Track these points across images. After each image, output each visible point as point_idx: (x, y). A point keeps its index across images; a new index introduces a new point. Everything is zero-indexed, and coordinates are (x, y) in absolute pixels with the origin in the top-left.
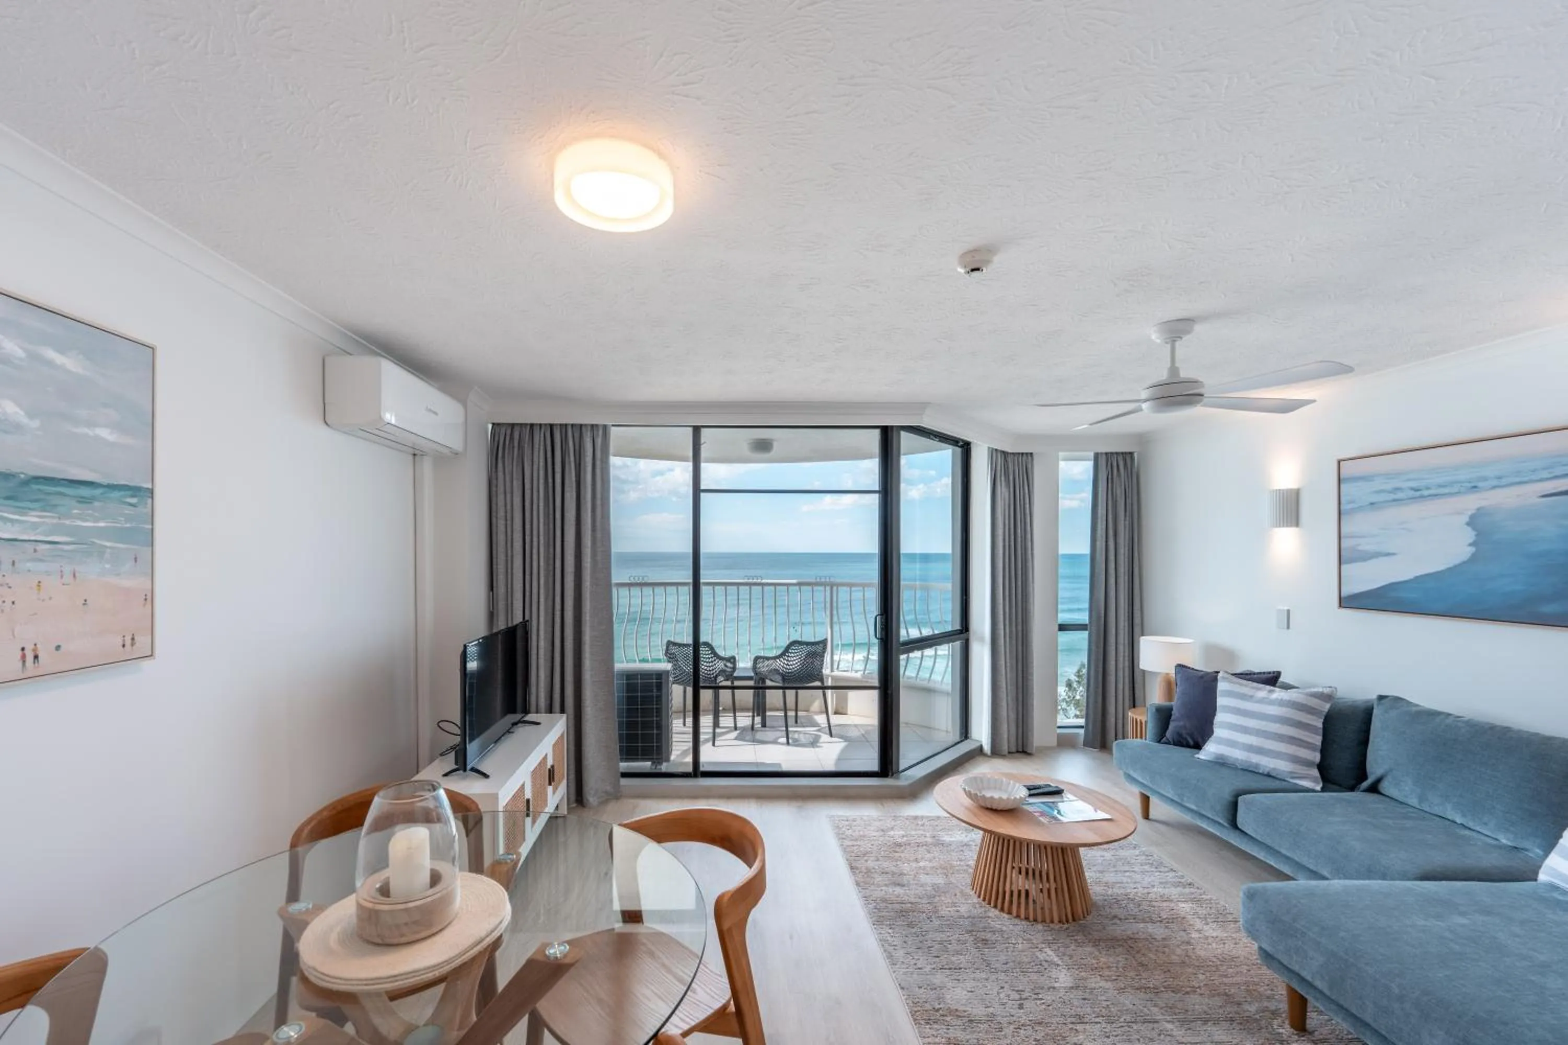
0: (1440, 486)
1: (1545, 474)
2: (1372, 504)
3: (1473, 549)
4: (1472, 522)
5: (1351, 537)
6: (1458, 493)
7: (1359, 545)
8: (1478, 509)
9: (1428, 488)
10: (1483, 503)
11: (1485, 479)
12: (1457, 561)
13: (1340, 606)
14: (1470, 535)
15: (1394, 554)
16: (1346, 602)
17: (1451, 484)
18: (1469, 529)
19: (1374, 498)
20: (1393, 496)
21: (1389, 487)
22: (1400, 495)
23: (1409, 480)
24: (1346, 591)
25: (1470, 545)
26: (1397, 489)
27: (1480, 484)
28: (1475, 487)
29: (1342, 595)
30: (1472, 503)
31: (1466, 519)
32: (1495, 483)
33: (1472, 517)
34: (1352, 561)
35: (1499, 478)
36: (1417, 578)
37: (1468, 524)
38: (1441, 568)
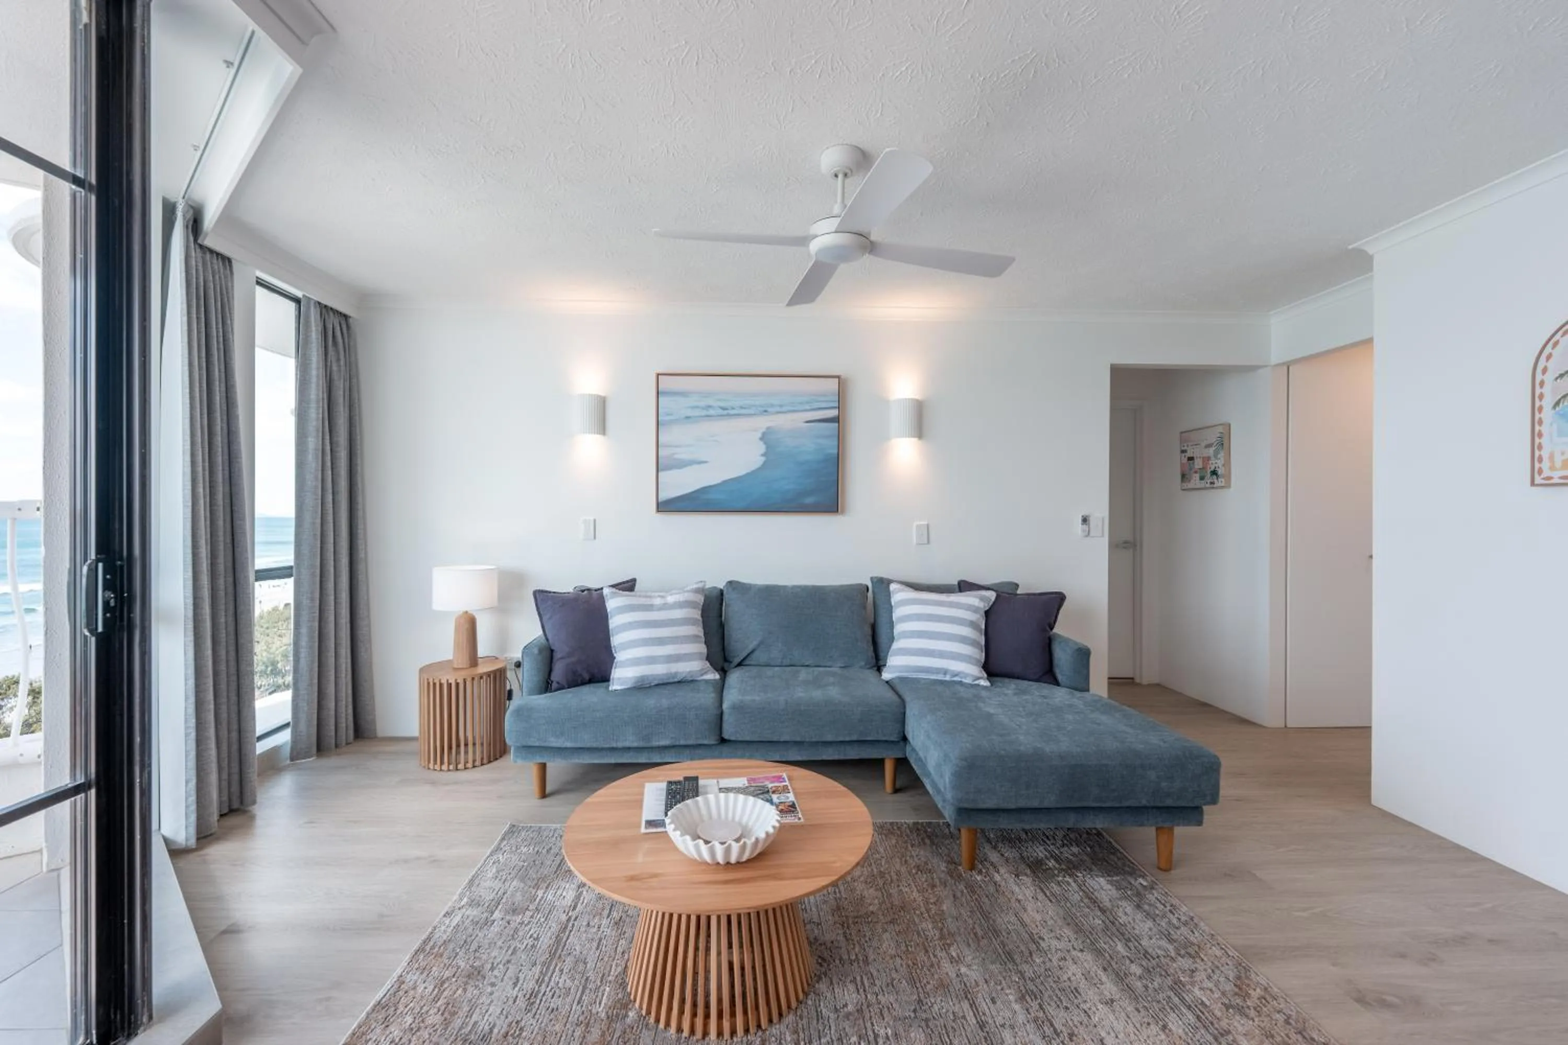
0: (742, 408)
1: (808, 407)
2: (688, 418)
3: (763, 459)
4: (765, 437)
5: (666, 446)
6: (755, 414)
7: (674, 454)
8: (768, 428)
9: (733, 408)
10: (769, 424)
11: (772, 406)
12: (753, 468)
13: (658, 511)
14: (762, 448)
15: (706, 462)
16: (665, 506)
17: (749, 407)
18: (761, 443)
19: (689, 413)
20: (704, 413)
21: (702, 404)
22: (711, 412)
23: (719, 400)
24: (664, 496)
25: (763, 455)
26: (710, 407)
27: (769, 410)
28: (766, 411)
29: (660, 500)
30: (763, 423)
31: (759, 435)
32: (778, 409)
33: (764, 434)
34: (669, 468)
35: (781, 406)
36: (725, 482)
37: (761, 439)
38: (742, 472)
